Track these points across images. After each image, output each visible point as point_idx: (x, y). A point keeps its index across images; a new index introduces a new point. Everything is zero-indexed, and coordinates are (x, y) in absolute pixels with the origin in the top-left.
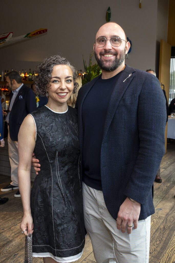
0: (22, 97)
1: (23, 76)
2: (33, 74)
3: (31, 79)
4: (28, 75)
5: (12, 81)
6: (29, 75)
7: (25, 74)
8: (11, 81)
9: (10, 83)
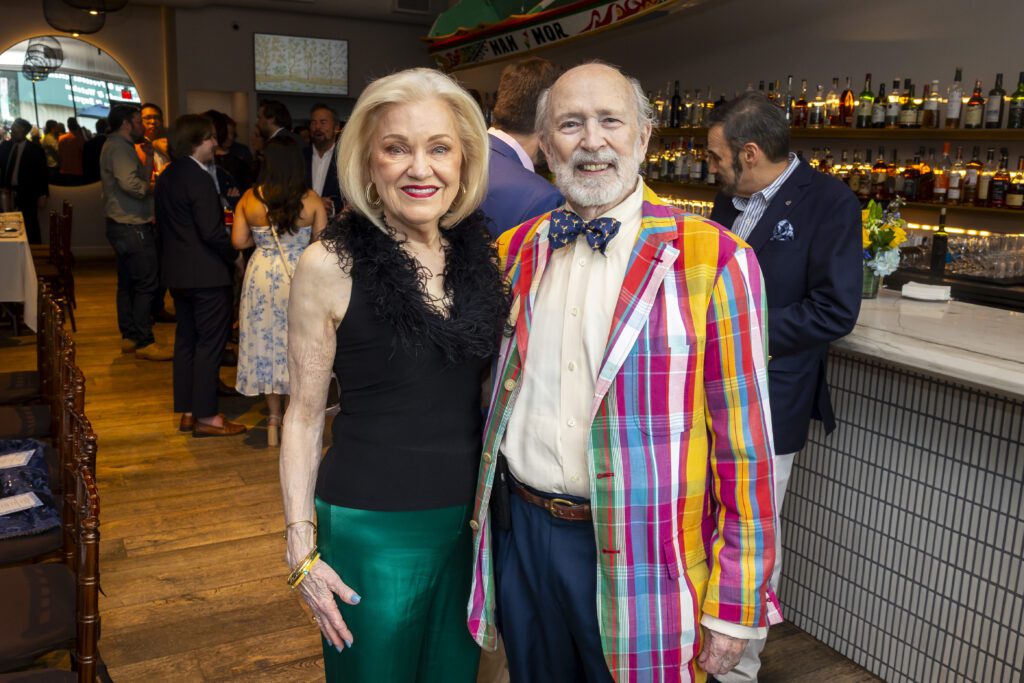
0: (790, 233)
1: (834, 106)
2: (881, 97)
3: (869, 118)
4: (857, 103)
5: (738, 153)
6: (861, 101)
7: (843, 99)
8: (736, 151)
9: (726, 162)
